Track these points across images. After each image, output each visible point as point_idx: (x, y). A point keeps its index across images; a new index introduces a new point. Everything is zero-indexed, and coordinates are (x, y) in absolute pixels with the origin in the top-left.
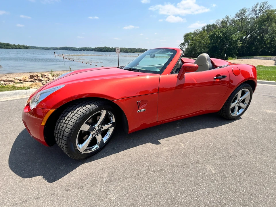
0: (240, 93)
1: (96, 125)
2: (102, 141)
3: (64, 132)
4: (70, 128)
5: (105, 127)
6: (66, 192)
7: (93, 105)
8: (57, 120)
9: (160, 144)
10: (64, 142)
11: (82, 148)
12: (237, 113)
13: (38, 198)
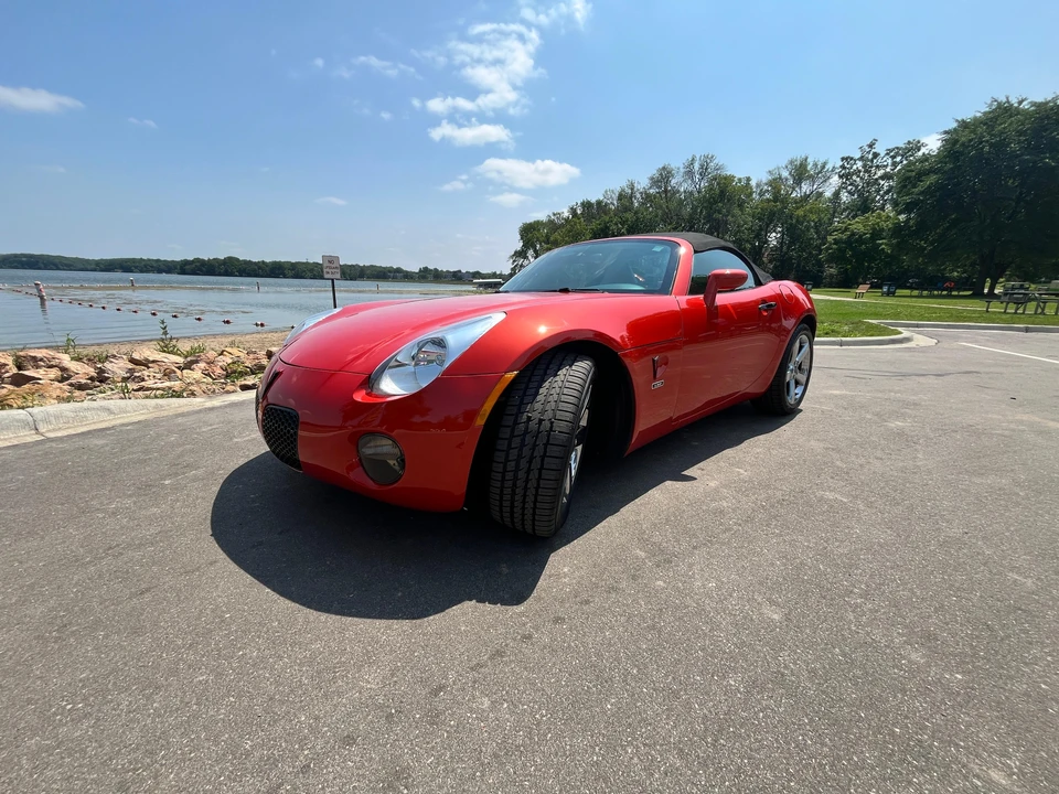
9: (692, 479)
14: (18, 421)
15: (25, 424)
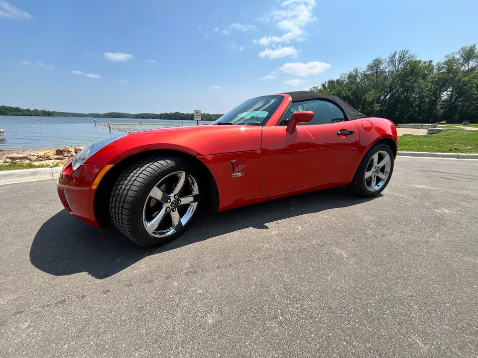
0: (376, 157)
1: (171, 195)
2: (180, 223)
3: (125, 197)
4: (135, 190)
5: (185, 201)
6: (126, 288)
7: (169, 162)
8: (113, 187)
9: (267, 228)
10: (125, 212)
11: (151, 226)
12: (375, 188)
13: (83, 297)
14: (47, 172)
15: (49, 173)
